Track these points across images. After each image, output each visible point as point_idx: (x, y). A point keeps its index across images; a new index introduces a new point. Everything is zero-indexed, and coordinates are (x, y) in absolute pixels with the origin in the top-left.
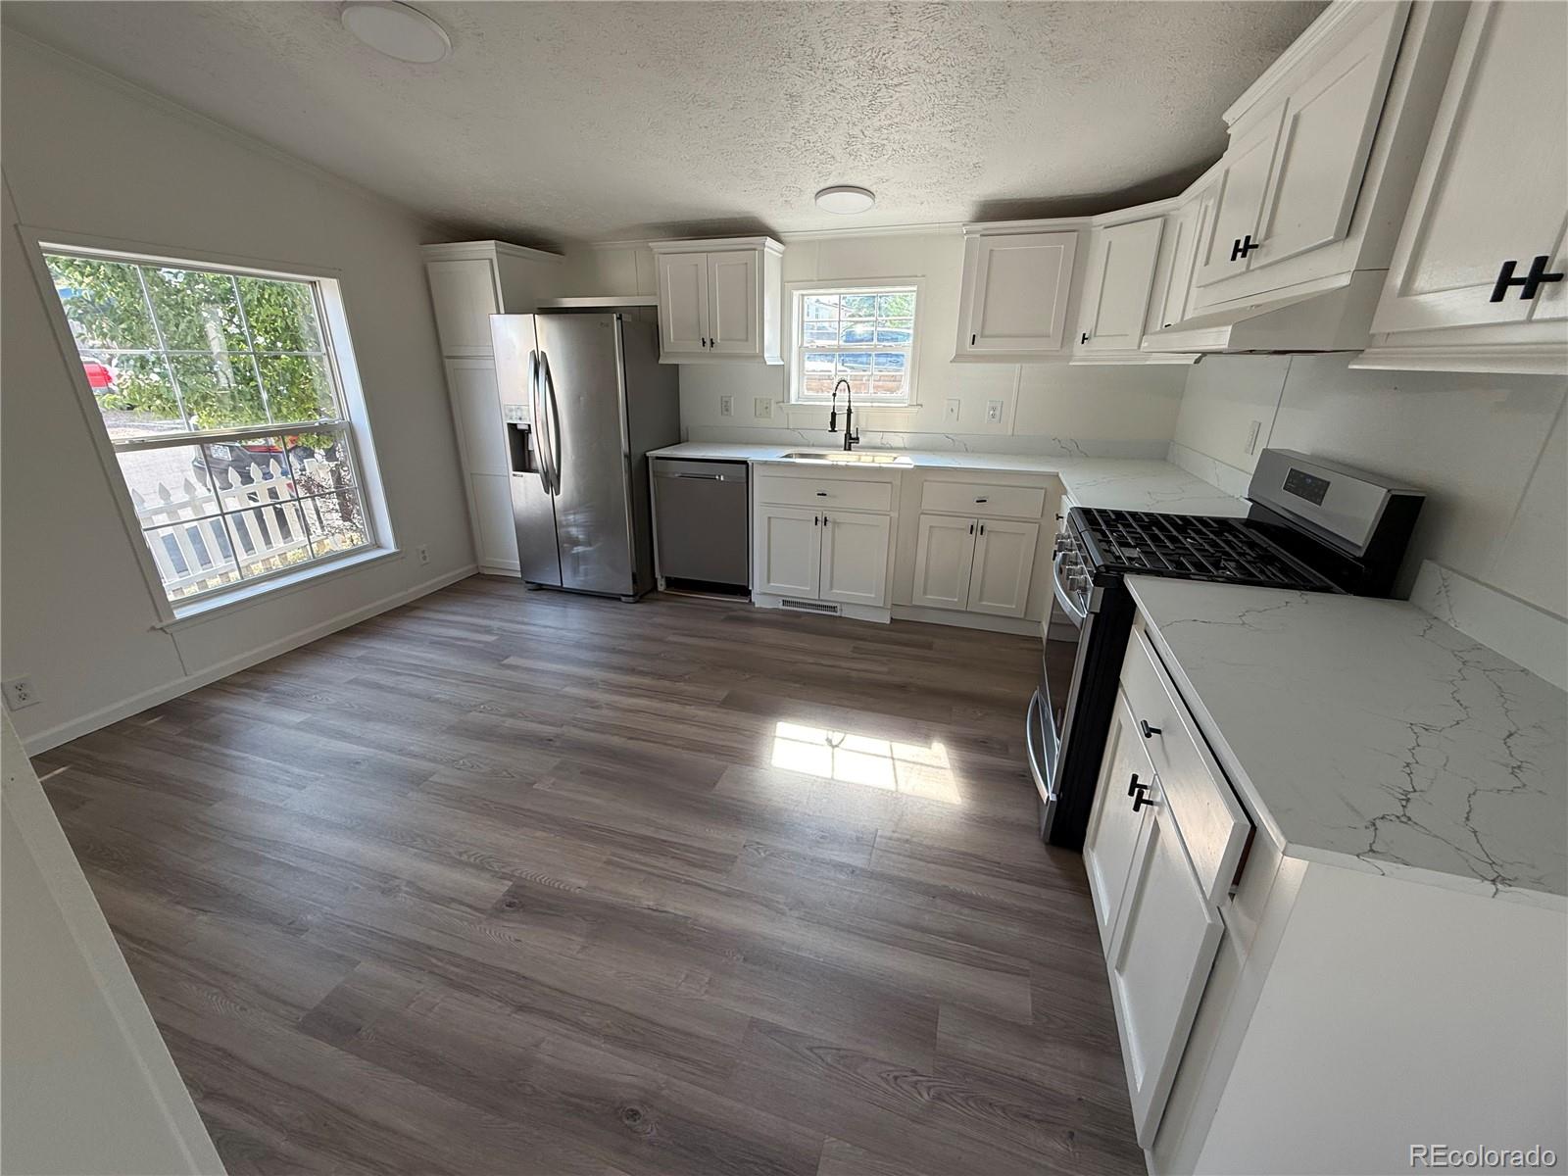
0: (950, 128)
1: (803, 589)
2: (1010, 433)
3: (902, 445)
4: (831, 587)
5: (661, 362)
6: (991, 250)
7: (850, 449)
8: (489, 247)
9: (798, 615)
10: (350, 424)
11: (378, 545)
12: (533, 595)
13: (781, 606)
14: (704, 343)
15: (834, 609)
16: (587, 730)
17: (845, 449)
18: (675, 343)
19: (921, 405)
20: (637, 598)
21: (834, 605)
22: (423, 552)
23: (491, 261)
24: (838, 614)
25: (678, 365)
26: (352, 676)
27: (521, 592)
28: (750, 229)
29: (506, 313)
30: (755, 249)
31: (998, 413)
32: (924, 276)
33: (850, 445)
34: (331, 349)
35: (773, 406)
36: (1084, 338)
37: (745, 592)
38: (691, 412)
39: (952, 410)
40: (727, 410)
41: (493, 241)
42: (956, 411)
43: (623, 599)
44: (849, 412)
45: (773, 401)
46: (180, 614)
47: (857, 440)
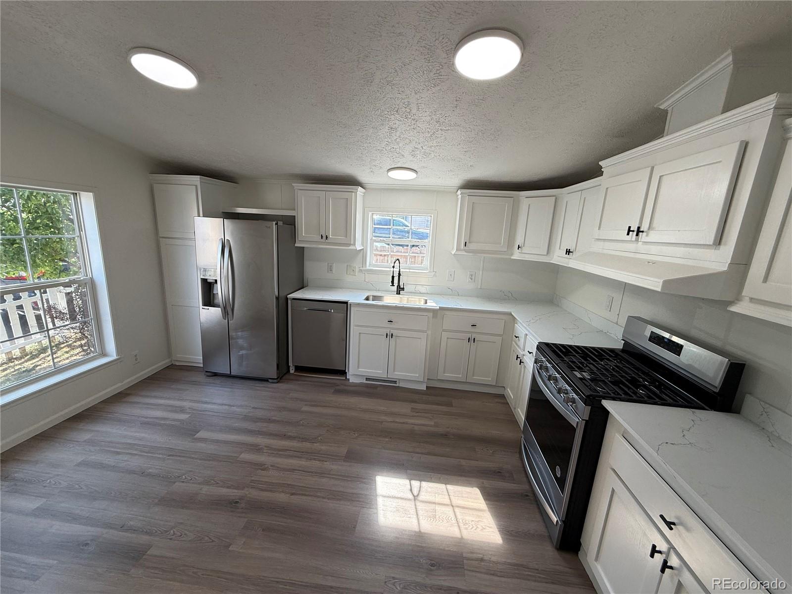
0: (465, 150)
1: (378, 372)
2: (479, 288)
3: (426, 292)
4: (394, 371)
5: (296, 245)
6: (473, 203)
7: (399, 294)
8: (196, 179)
9: (375, 387)
10: (92, 279)
11: (104, 354)
12: (211, 380)
13: (365, 381)
14: (322, 237)
15: (395, 382)
16: (262, 490)
17: (397, 294)
18: (305, 235)
19: (436, 272)
20: (279, 379)
21: (395, 380)
22: (136, 356)
23: (196, 186)
24: (397, 385)
25: (304, 247)
27: (201, 378)
28: (350, 182)
29: (203, 217)
30: (352, 192)
31: (473, 277)
33: (399, 292)
34: (83, 234)
35: (357, 269)
36: (519, 247)
37: (343, 373)
39: (451, 275)
40: (331, 270)
41: (199, 176)
42: (453, 275)
43: (270, 380)
44: (399, 274)
45: (357, 267)
47: (403, 289)
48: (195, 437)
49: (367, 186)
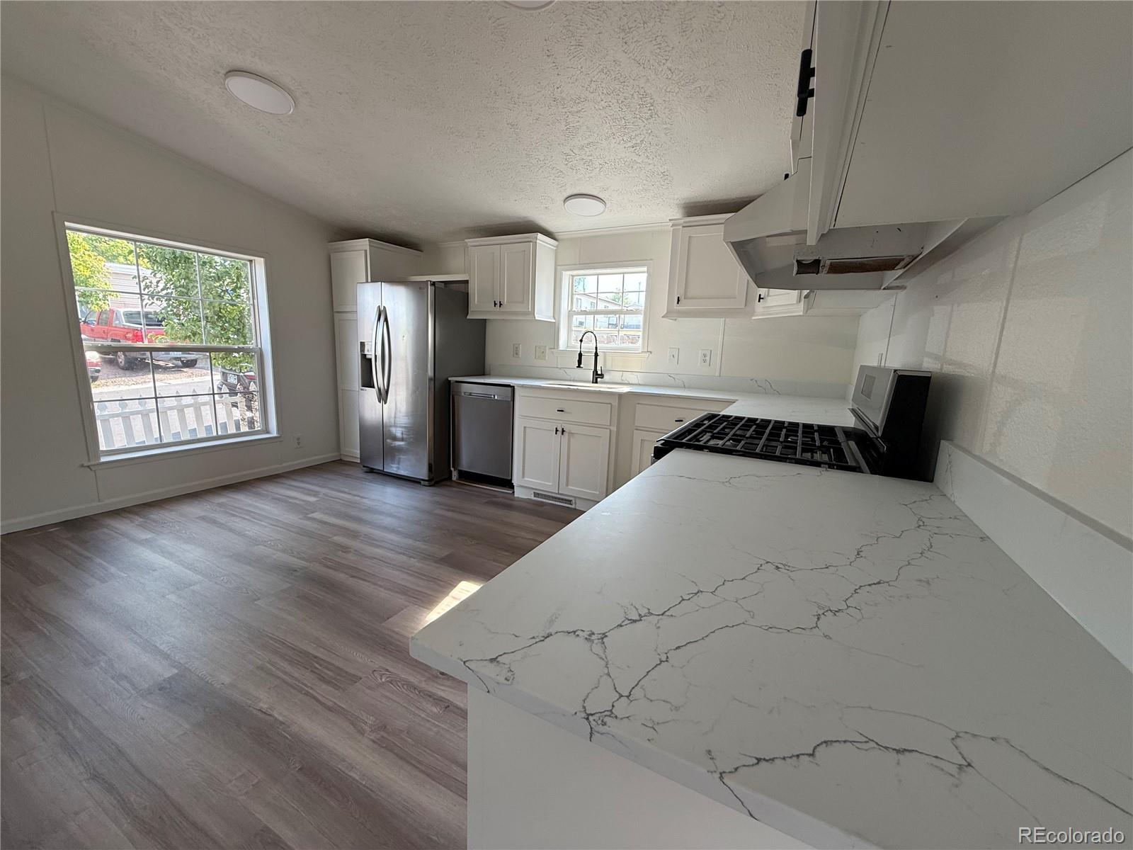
1: (548, 485)
2: (717, 374)
3: (637, 382)
4: (567, 485)
5: (468, 317)
6: (690, 237)
7: (596, 382)
8: (365, 243)
9: (542, 504)
10: (261, 349)
11: (268, 432)
12: (370, 476)
13: (533, 498)
14: (495, 304)
15: (569, 502)
17: (593, 382)
18: (479, 307)
19: (651, 352)
20: (433, 483)
21: (571, 499)
22: (298, 439)
23: (366, 251)
24: (573, 506)
25: (486, 320)
26: (203, 514)
27: (359, 472)
28: (528, 228)
29: (372, 282)
30: (530, 242)
31: (708, 358)
32: (651, 260)
33: (596, 380)
34: (256, 301)
35: (548, 351)
36: (760, 298)
37: (508, 484)
38: (493, 355)
39: (673, 356)
40: (517, 354)
41: (367, 239)
42: (676, 356)
43: (422, 482)
44: (596, 355)
45: (547, 348)
46: (103, 459)
47: (602, 376)
48: (309, 516)
49: (559, 236)
